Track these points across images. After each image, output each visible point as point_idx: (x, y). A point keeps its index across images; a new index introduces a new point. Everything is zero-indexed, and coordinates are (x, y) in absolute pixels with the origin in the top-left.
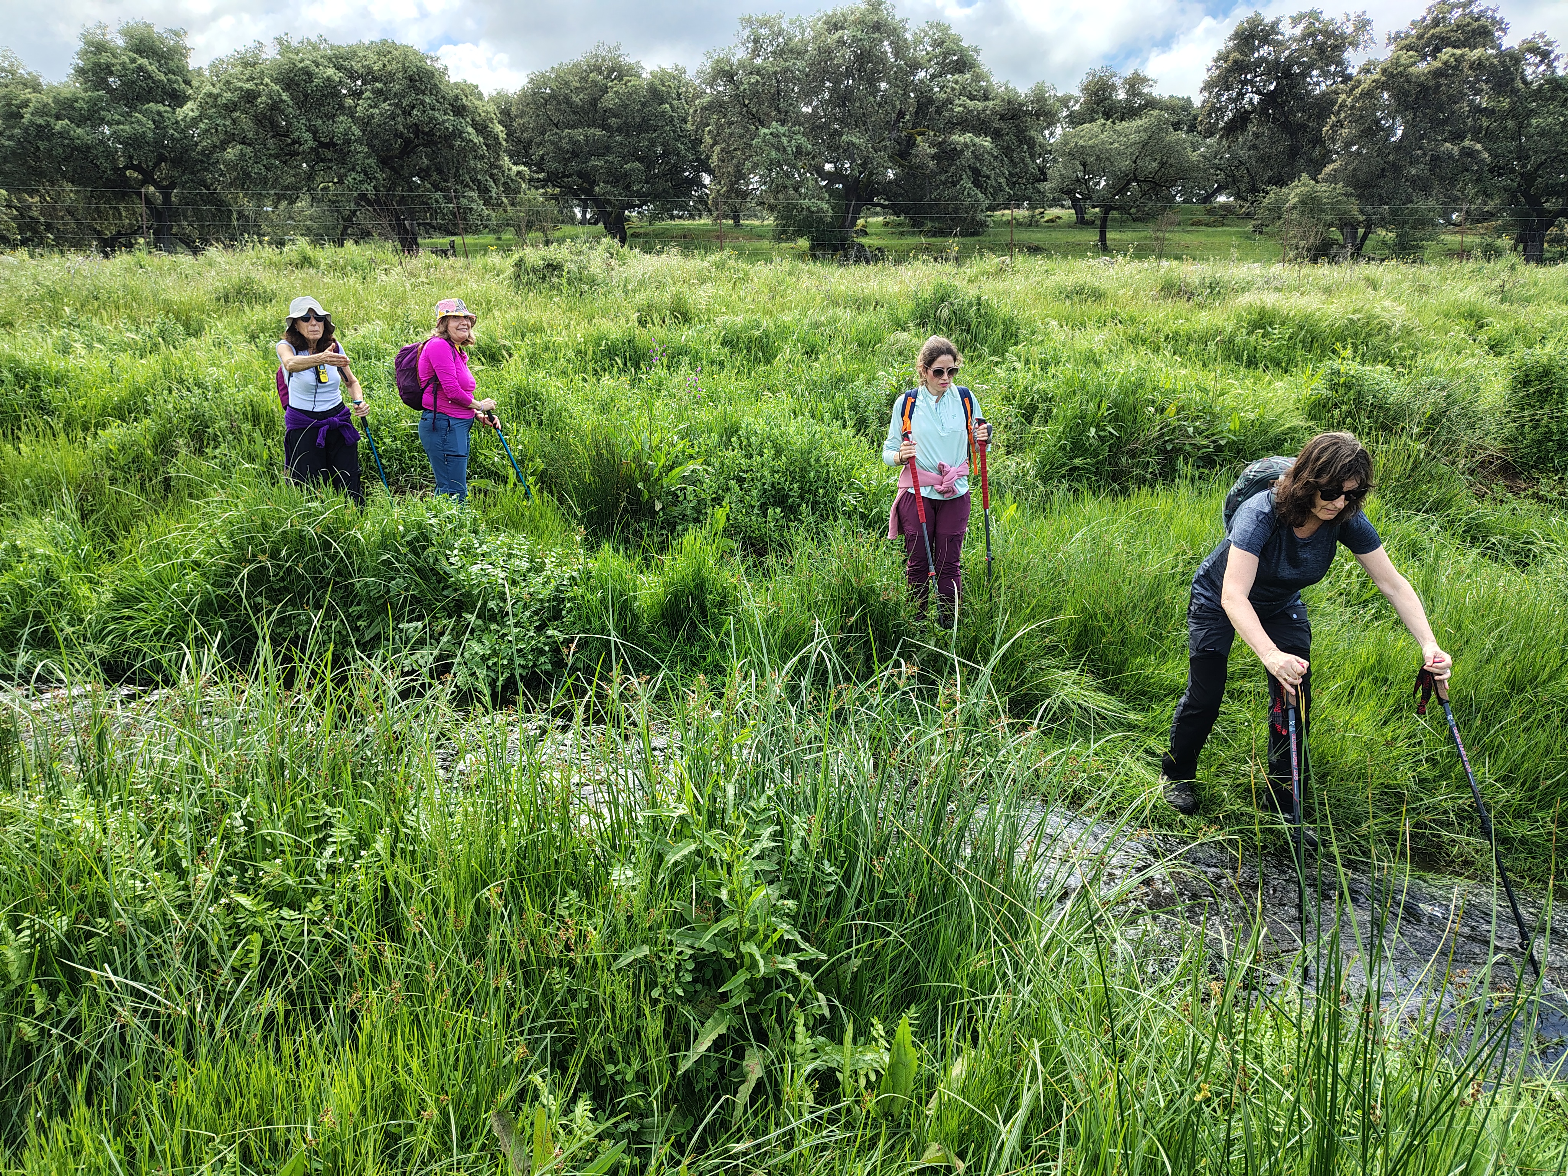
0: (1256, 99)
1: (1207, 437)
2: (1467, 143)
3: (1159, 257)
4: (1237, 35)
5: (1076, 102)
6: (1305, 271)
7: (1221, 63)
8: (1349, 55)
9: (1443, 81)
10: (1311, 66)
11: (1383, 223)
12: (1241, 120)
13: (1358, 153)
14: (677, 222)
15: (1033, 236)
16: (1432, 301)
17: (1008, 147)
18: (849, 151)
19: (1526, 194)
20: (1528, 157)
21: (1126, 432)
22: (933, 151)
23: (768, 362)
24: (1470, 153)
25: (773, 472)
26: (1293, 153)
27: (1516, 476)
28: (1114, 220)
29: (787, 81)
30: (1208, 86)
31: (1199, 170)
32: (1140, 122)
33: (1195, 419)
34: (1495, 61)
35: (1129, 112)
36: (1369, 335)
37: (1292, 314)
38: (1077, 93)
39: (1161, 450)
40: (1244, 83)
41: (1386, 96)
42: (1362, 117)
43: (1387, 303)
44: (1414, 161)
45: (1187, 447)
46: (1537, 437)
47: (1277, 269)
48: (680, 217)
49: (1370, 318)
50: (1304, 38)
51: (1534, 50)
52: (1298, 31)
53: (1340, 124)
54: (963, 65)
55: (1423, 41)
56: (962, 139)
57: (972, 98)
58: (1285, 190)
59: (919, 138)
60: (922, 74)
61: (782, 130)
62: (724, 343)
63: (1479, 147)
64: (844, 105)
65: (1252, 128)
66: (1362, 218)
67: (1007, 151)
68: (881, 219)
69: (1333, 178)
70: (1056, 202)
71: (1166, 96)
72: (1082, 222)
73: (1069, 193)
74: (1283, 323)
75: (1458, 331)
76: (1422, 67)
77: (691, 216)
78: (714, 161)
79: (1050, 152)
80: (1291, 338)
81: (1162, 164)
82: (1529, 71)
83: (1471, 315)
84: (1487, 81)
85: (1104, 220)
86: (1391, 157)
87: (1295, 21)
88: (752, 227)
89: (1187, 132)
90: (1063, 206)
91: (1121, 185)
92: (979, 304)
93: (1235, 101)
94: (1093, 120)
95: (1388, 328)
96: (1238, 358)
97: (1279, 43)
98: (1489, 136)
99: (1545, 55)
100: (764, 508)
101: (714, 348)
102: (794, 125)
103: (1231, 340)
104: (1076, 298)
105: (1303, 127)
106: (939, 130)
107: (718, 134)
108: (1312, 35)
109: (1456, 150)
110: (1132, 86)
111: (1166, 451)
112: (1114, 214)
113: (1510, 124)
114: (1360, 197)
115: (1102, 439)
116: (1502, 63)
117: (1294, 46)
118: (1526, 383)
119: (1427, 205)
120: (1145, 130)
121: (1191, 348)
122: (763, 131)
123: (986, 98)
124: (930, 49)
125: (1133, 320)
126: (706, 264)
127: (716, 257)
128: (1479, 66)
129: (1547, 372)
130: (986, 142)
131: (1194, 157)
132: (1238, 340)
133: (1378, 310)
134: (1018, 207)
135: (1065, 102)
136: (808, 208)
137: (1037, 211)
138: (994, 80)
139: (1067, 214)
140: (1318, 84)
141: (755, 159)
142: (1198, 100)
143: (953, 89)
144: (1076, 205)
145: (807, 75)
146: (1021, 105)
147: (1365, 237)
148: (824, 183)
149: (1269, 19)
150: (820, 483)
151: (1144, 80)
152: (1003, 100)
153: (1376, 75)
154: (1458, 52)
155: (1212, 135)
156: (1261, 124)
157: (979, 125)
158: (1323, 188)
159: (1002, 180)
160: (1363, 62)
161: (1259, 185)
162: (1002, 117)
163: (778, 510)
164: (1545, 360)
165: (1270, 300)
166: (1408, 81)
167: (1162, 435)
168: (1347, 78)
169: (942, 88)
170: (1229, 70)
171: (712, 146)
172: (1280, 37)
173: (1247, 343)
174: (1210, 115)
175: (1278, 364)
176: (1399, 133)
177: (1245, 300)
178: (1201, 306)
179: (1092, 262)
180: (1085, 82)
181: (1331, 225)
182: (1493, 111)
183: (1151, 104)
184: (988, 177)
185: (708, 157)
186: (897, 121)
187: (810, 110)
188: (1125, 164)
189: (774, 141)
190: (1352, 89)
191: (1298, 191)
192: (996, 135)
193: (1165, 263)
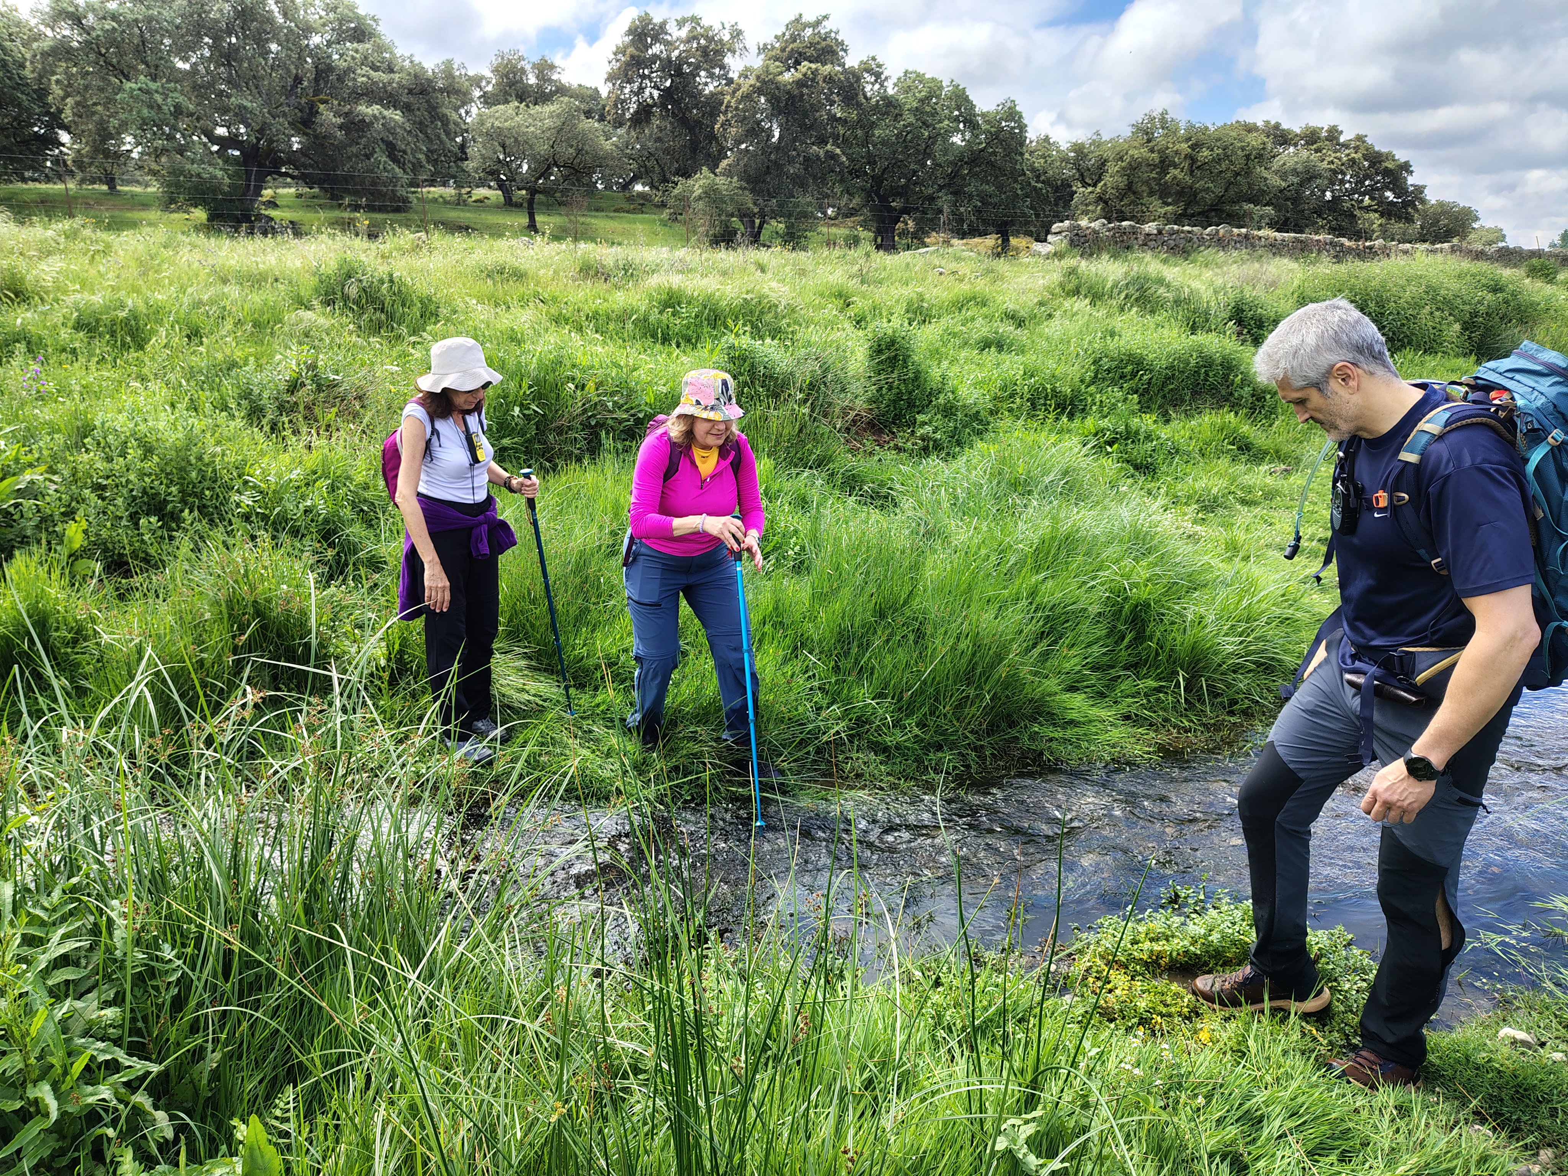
0: (656, 94)
1: (627, 411)
2: (829, 147)
3: (576, 240)
4: (631, 31)
5: (488, 83)
6: (705, 255)
7: (620, 56)
8: (728, 60)
9: (805, 91)
10: (697, 67)
11: (774, 215)
12: (643, 114)
13: (746, 150)
14: (31, 185)
15: (462, 215)
16: (810, 283)
17: (421, 123)
18: (241, 114)
19: (877, 194)
20: (875, 163)
21: (550, 410)
22: (339, 121)
23: (141, 347)
24: (831, 156)
25: (142, 475)
26: (694, 147)
27: (880, 432)
28: (541, 203)
29: (152, 31)
30: (611, 78)
31: (613, 158)
32: (552, 108)
33: (612, 394)
34: (842, 77)
35: (541, 97)
36: (762, 313)
37: (696, 294)
38: (488, 74)
39: (586, 426)
40: (644, 77)
41: (763, 100)
42: (745, 118)
43: (774, 284)
44: (791, 161)
45: (610, 422)
46: (892, 397)
47: (681, 252)
48: (34, 180)
49: (761, 297)
50: (688, 41)
51: (869, 71)
52: (684, 33)
53: (727, 124)
54: (360, 34)
55: (786, 54)
56: (369, 111)
57: (375, 69)
58: (690, 182)
59: (322, 107)
60: (316, 40)
61: (153, 86)
62: (79, 326)
63: (838, 151)
64: (229, 65)
65: (656, 122)
66: (756, 210)
67: (421, 126)
68: (292, 190)
69: (728, 173)
70: (482, 183)
71: (575, 84)
72: (510, 204)
73: (493, 173)
74: (689, 303)
75: (831, 310)
76: (788, 77)
77: (48, 180)
78: (68, 115)
79: (467, 131)
80: (697, 316)
81: (579, 151)
82: (868, 88)
83: (840, 295)
84: (838, 94)
85: (531, 202)
86: (773, 157)
87: (681, 23)
88: (134, 195)
89: (599, 121)
90: (490, 187)
91: (543, 168)
92: (391, 281)
93: (637, 94)
94: (507, 102)
95: (776, 306)
96: (654, 336)
97: (667, 43)
98: (845, 143)
99: (878, 75)
100: (134, 518)
101: (65, 334)
102: (169, 81)
103: (646, 320)
104: (497, 278)
105: (699, 123)
106: (344, 99)
107: (70, 85)
108: (695, 38)
109: (822, 153)
110: (541, 72)
111: (591, 427)
112: (538, 197)
113: (859, 132)
114: (752, 191)
115: (527, 418)
116: (847, 79)
117: (682, 47)
118: (880, 352)
119: (805, 200)
120: (559, 116)
121: (611, 326)
122: (128, 85)
123: (391, 71)
124: (323, 13)
125: (555, 299)
126: (50, 233)
127: (66, 225)
128: (829, 79)
129: (893, 342)
130: (396, 116)
131: (608, 146)
132: (652, 319)
133: (766, 290)
134: (444, 184)
135: (477, 81)
136: (199, 175)
137: (464, 191)
138: (399, 52)
139: (494, 194)
140: (706, 84)
141: (122, 116)
142: (604, 90)
143: (353, 58)
144: (501, 186)
145: (177, 27)
146: (429, 81)
147: (761, 227)
148: (215, 148)
149: (657, 20)
150: (206, 484)
151: (552, 67)
152: (409, 74)
153: (752, 81)
154: (813, 66)
155: (621, 125)
156: (662, 117)
157: (388, 98)
158: (721, 181)
159: (422, 157)
160: (741, 68)
161: (668, 175)
162: (410, 92)
163: (153, 519)
164: (890, 332)
165: (676, 281)
166: (778, 88)
167: (585, 411)
168: (730, 81)
169: (341, 55)
170: (627, 64)
171: (64, 99)
172: (669, 38)
173: (659, 322)
174: (616, 106)
175: (689, 341)
176: (777, 134)
177: (654, 281)
178: (617, 287)
179: (512, 242)
180: (495, 63)
181: (732, 215)
182: (846, 121)
183: (562, 90)
184: (405, 152)
185: (60, 111)
186: (294, 86)
187: (187, 66)
188: (543, 149)
189: (144, 97)
190: (734, 92)
191: (701, 182)
192: (407, 109)
193: (582, 245)
